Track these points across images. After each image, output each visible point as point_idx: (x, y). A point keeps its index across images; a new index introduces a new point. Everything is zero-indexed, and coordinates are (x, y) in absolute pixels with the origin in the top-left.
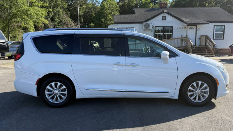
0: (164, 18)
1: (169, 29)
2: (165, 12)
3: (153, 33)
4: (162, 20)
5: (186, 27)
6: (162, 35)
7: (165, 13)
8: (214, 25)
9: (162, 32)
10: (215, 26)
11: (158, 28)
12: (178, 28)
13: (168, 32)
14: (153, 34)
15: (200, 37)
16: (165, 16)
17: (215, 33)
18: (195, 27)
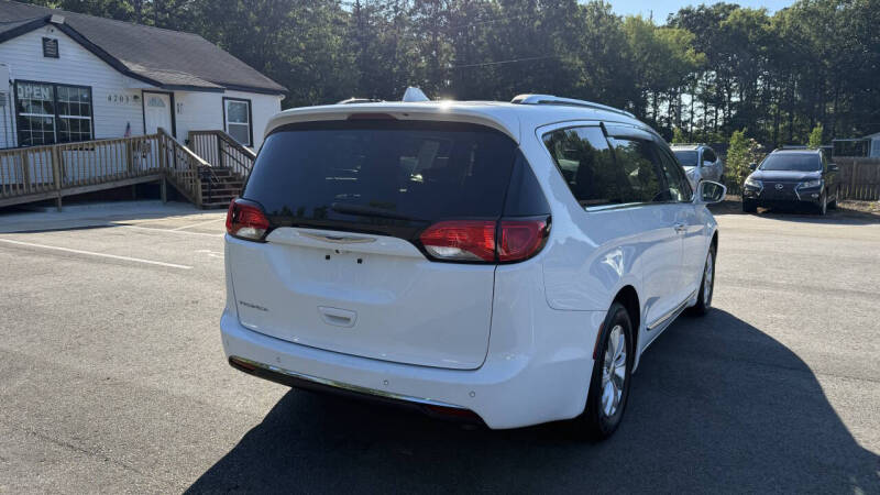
0: (50, 50)
1: (75, 98)
2: (56, 25)
3: (7, 108)
4: (42, 55)
5: (139, 94)
6: (49, 122)
7: (53, 28)
8: (224, 98)
9: (48, 107)
10: (227, 102)
11: (29, 89)
12: (110, 99)
13: (74, 111)
14: (8, 114)
15: (186, 137)
16: (56, 41)
17: (227, 123)
18: (168, 97)
